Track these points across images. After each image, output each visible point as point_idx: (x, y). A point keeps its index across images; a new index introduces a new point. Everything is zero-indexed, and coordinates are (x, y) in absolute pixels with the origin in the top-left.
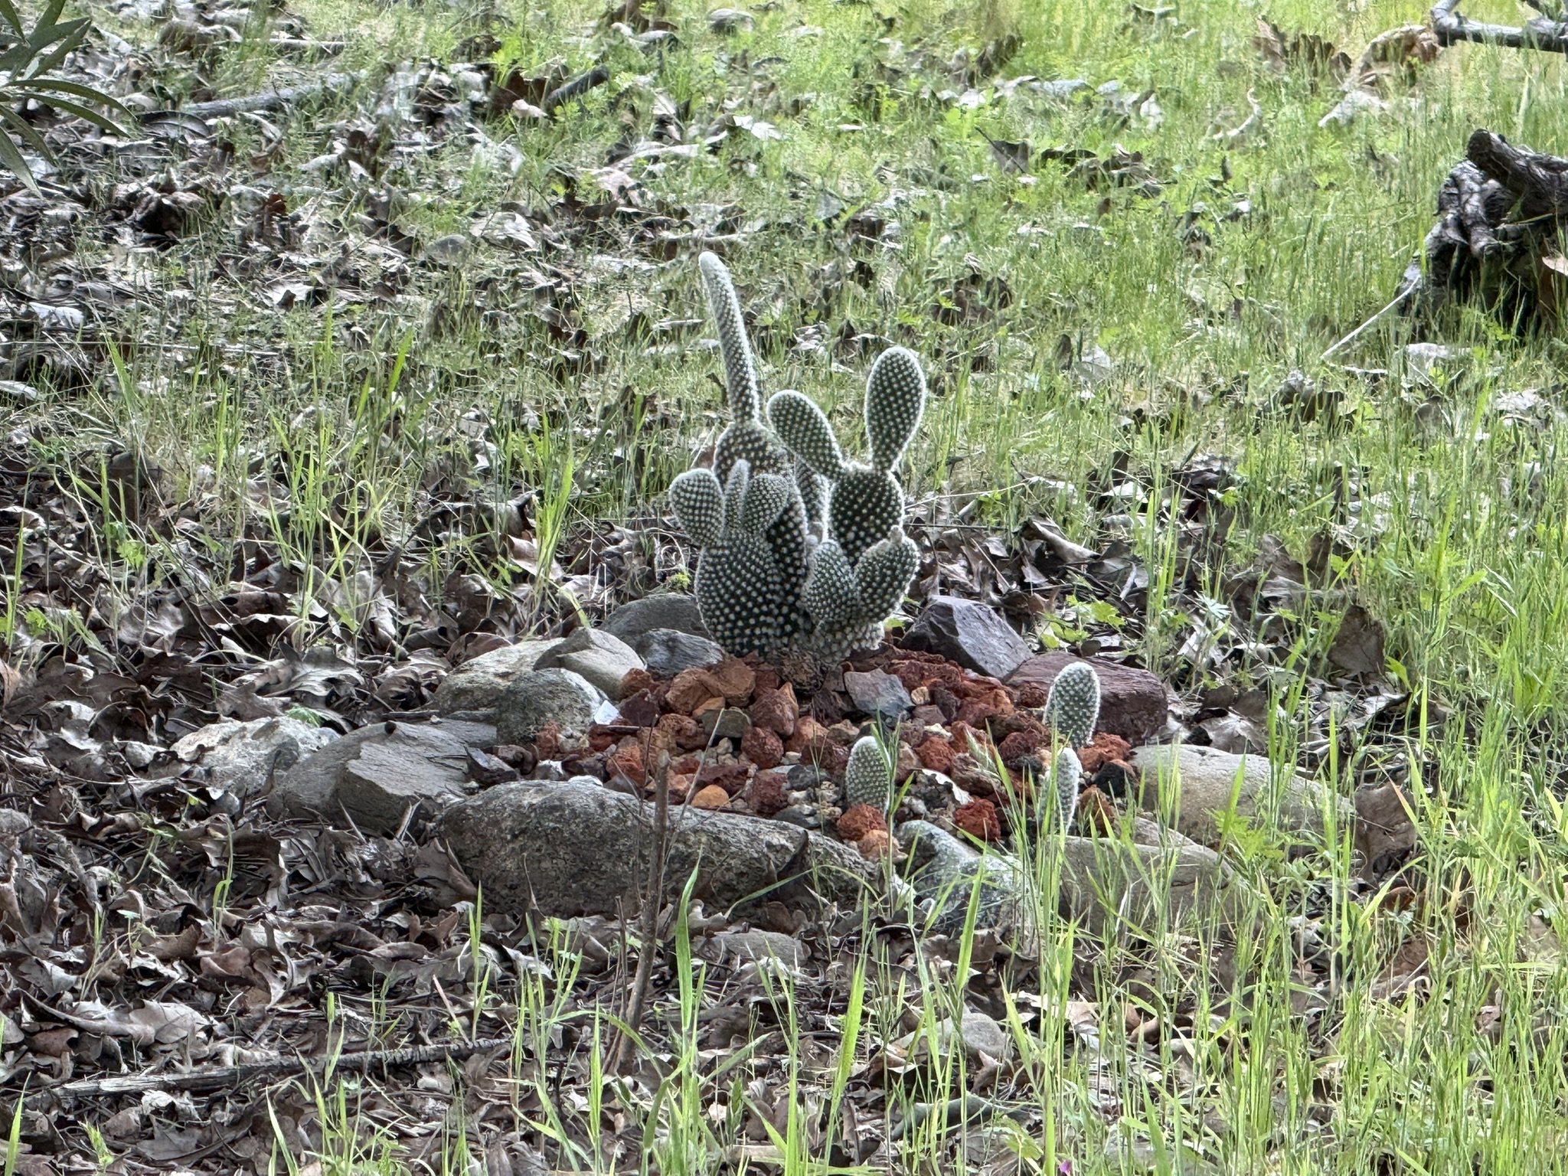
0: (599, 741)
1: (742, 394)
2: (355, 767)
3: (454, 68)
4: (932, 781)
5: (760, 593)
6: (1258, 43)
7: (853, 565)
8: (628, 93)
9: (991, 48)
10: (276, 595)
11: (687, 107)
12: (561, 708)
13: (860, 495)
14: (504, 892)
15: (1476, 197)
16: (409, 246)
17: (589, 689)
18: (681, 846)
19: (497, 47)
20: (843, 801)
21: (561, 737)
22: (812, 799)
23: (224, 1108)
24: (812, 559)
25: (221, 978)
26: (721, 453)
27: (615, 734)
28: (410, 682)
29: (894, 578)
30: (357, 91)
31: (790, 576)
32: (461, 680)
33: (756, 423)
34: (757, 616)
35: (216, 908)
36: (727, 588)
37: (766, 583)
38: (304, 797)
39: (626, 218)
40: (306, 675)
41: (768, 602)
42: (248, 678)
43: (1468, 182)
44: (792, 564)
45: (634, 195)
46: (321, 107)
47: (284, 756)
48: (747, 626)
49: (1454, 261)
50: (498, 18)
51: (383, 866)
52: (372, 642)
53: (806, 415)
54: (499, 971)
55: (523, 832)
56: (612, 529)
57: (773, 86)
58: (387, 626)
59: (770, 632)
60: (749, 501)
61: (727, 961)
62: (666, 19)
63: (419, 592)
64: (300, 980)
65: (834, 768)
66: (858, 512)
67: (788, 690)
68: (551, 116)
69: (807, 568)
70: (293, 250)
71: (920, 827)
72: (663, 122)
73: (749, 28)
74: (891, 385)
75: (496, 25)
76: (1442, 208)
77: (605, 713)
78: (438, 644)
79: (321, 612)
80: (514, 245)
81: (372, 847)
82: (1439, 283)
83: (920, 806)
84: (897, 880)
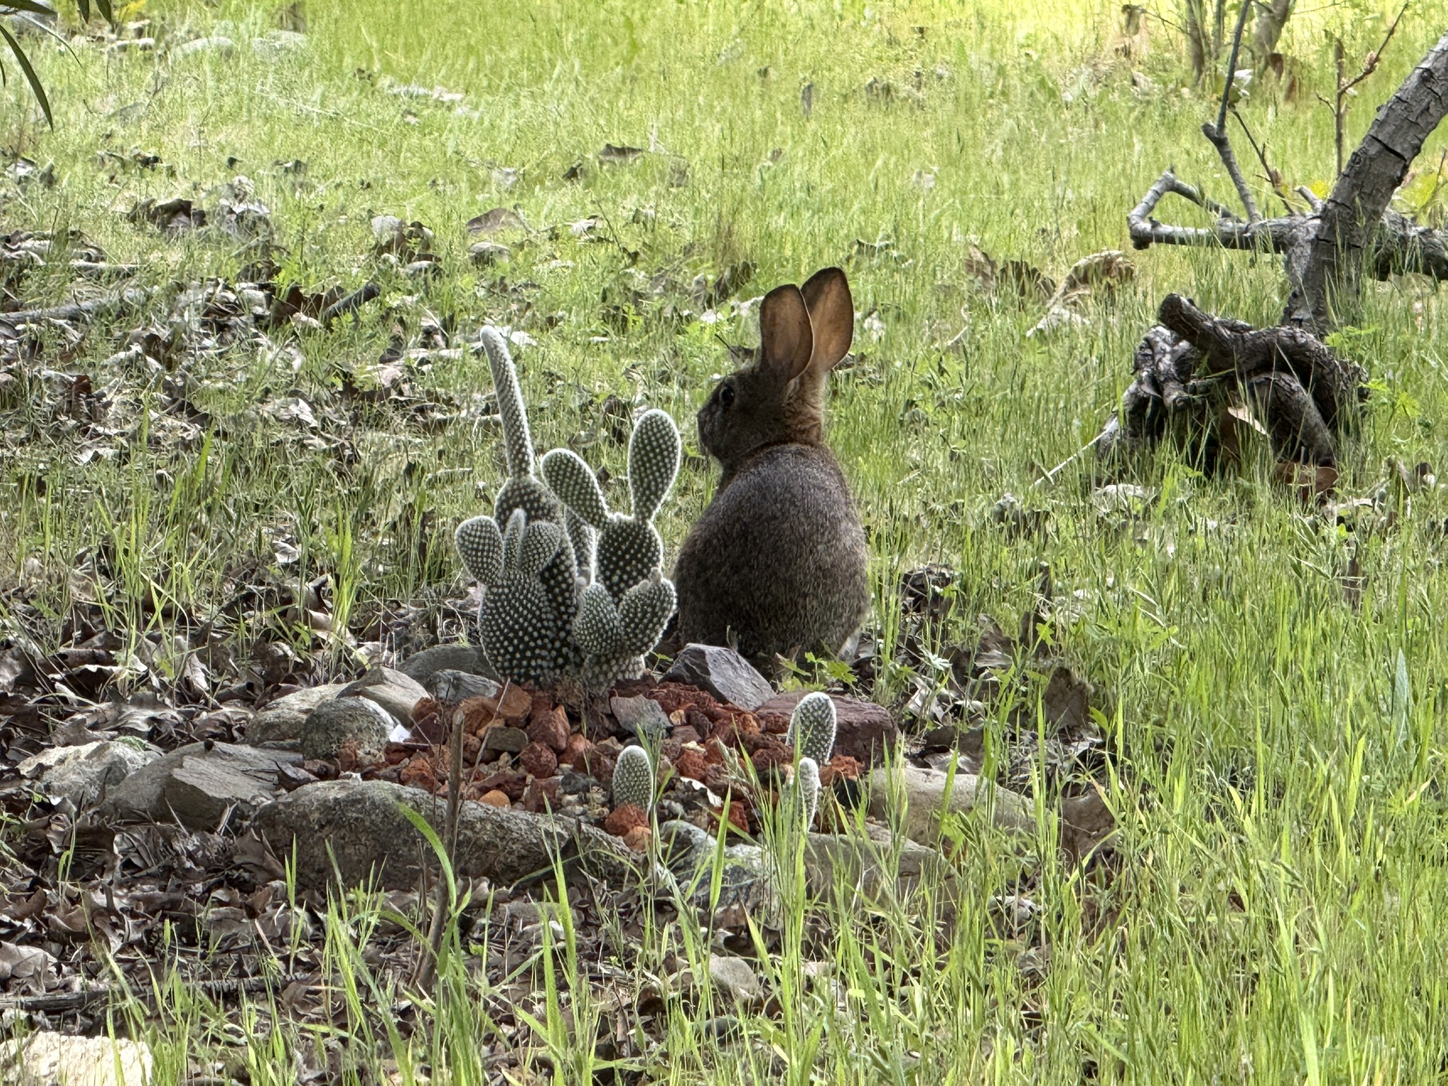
0: (395, 757)
1: (519, 452)
2: (178, 774)
3: (237, 287)
4: (689, 787)
5: (535, 628)
6: (969, 265)
7: (617, 605)
8: (397, 309)
9: (727, 274)
10: (102, 652)
11: (452, 318)
12: (360, 730)
13: (625, 540)
14: (312, 876)
15: (1168, 357)
16: (205, 420)
17: (385, 714)
18: (469, 833)
19: (278, 270)
20: (610, 802)
21: (360, 753)
22: (584, 801)
23: (74, 1022)
24: (581, 598)
25: (68, 933)
26: (500, 506)
27: (406, 750)
28: (223, 724)
29: (654, 614)
30: (150, 305)
31: (562, 614)
32: (269, 716)
33: (533, 479)
34: (533, 650)
35: (60, 882)
36: (506, 623)
37: (540, 620)
38: (133, 803)
39: (398, 405)
40: (131, 715)
41: (542, 637)
42: (78, 717)
43: (1161, 344)
44: (563, 603)
45: (406, 387)
46: (118, 317)
47: (114, 773)
48: (524, 657)
49: (1149, 411)
50: (278, 248)
51: (204, 855)
52: (187, 694)
53: (576, 471)
54: (310, 930)
55: (329, 822)
56: (399, 606)
57: (529, 305)
58: (200, 682)
59: (545, 664)
60: (525, 546)
61: (511, 924)
62: (431, 252)
63: (228, 655)
64: (135, 936)
65: (603, 777)
66: (622, 558)
67: (561, 712)
68: (328, 327)
69: (577, 608)
70: (98, 422)
71: (678, 825)
72: (429, 333)
73: (506, 260)
74: (650, 443)
75: (275, 254)
76: (1137, 368)
77: (399, 734)
78: (247, 697)
79: (142, 668)
80: (299, 423)
81: (195, 839)
82: (1134, 435)
83: (678, 808)
84: (658, 867)
